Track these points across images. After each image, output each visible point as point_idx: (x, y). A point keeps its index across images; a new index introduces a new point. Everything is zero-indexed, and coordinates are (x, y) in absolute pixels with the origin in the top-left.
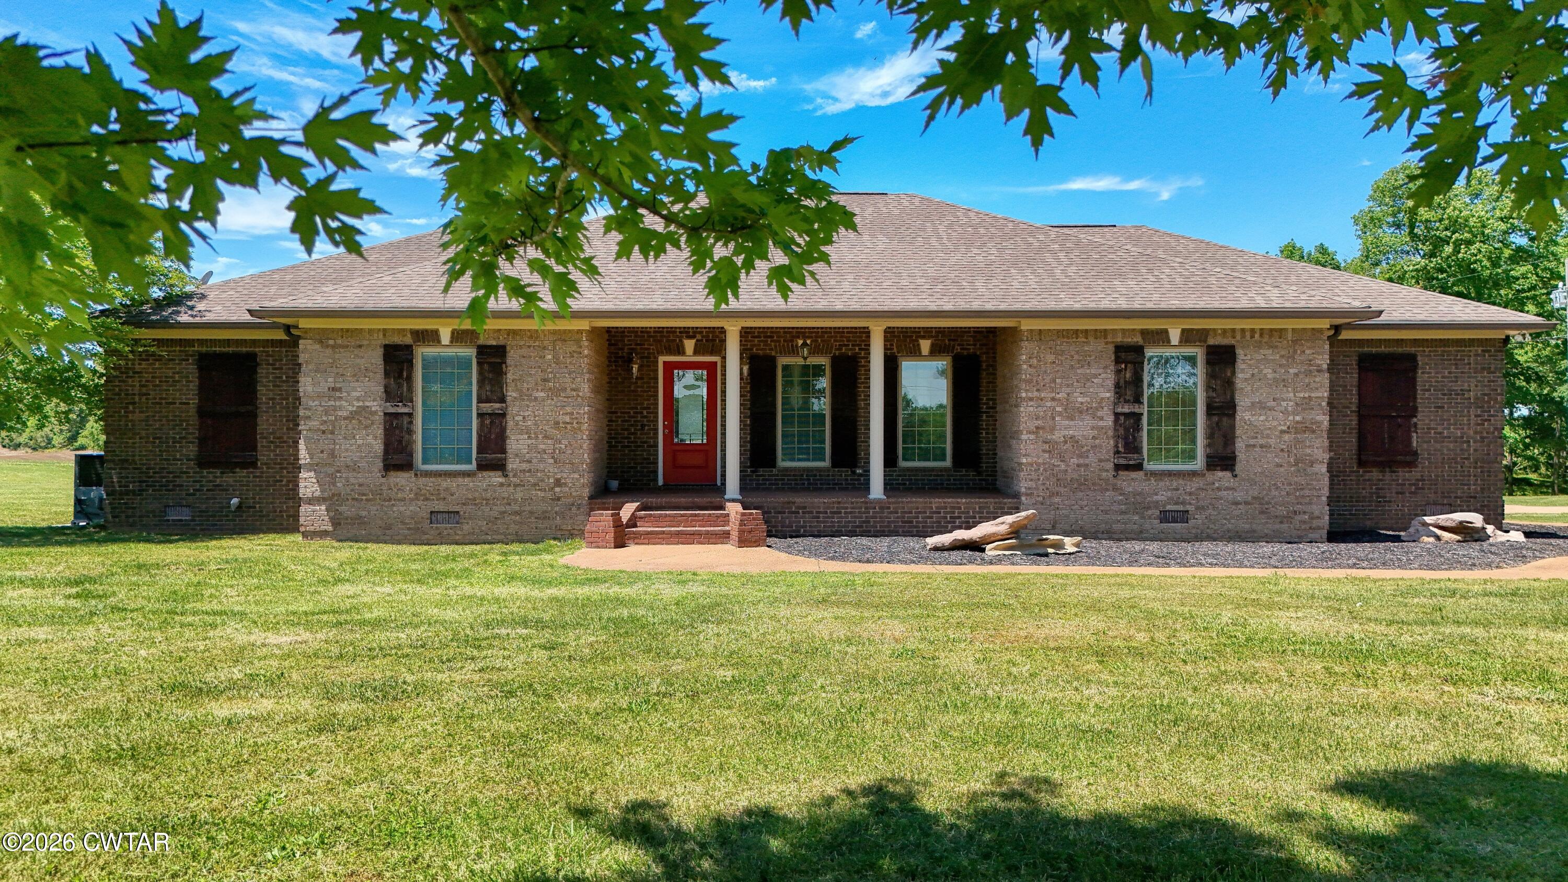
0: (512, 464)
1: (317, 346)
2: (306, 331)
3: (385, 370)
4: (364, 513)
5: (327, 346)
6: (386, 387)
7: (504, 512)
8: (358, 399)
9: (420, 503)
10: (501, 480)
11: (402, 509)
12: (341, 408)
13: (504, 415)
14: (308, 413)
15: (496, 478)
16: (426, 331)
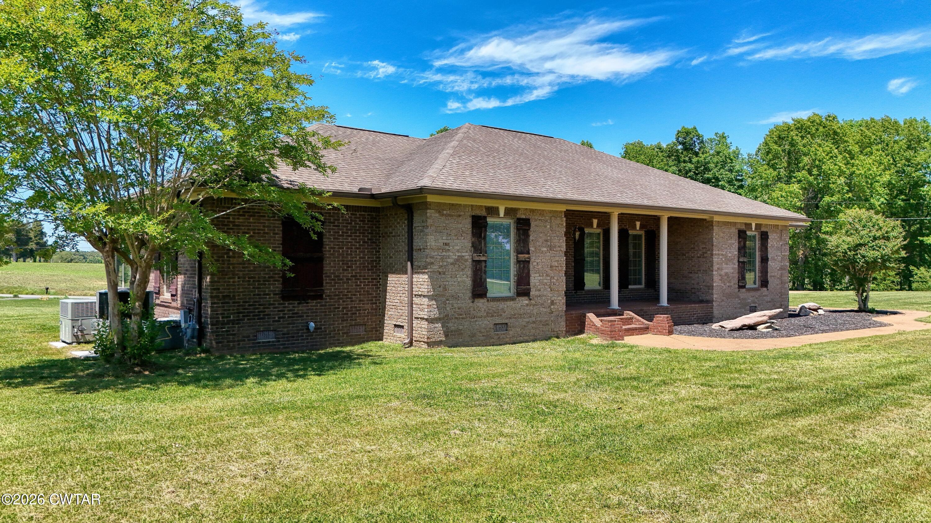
0: (533, 293)
1: (437, 215)
2: (431, 203)
3: (473, 232)
4: (461, 327)
5: (443, 215)
6: (473, 243)
7: (528, 322)
8: (458, 251)
9: (489, 319)
10: (527, 302)
11: (480, 323)
12: (449, 257)
13: (529, 262)
14: (432, 260)
15: (524, 301)
16: (493, 207)
